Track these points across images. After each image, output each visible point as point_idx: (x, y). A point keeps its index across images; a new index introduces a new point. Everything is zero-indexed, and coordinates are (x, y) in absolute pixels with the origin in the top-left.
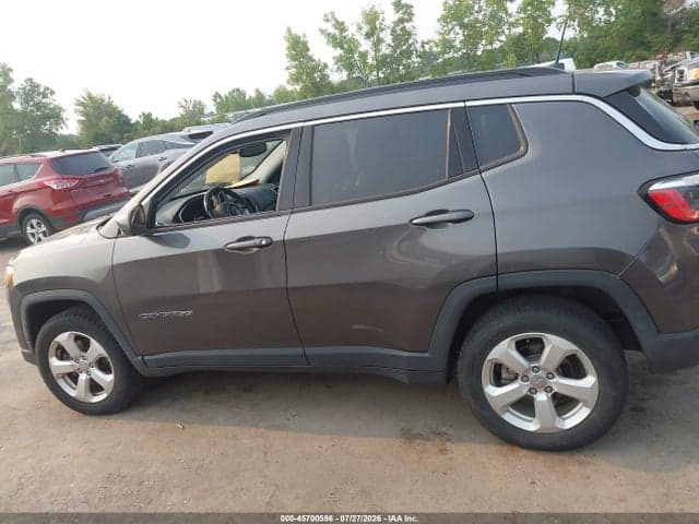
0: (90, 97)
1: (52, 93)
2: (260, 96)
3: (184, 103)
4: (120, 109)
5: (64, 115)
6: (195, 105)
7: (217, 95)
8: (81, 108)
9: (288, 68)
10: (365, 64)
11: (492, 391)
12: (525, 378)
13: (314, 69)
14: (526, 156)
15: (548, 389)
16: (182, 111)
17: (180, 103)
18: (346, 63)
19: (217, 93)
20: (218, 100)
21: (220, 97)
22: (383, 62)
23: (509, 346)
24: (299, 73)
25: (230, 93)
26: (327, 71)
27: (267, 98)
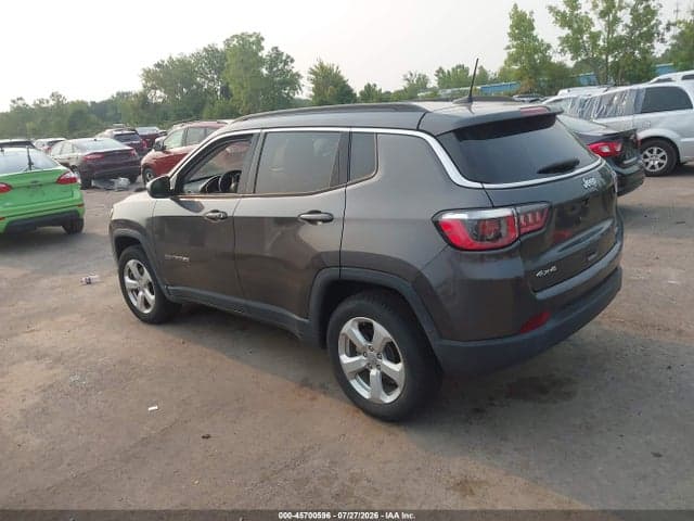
0: (322, 67)
1: (292, 61)
2: (484, 73)
3: (409, 76)
4: (345, 79)
5: (302, 81)
6: (419, 78)
7: (440, 71)
8: (312, 76)
9: (508, 48)
10: (595, 45)
11: (345, 359)
12: (365, 354)
13: (536, 50)
14: (372, 180)
15: (378, 366)
16: (405, 84)
17: (405, 76)
18: (573, 45)
19: (441, 69)
20: (441, 75)
21: (443, 72)
22: (615, 45)
23: (352, 325)
24: (517, 53)
25: (453, 69)
26: (550, 52)
27: (491, 76)
